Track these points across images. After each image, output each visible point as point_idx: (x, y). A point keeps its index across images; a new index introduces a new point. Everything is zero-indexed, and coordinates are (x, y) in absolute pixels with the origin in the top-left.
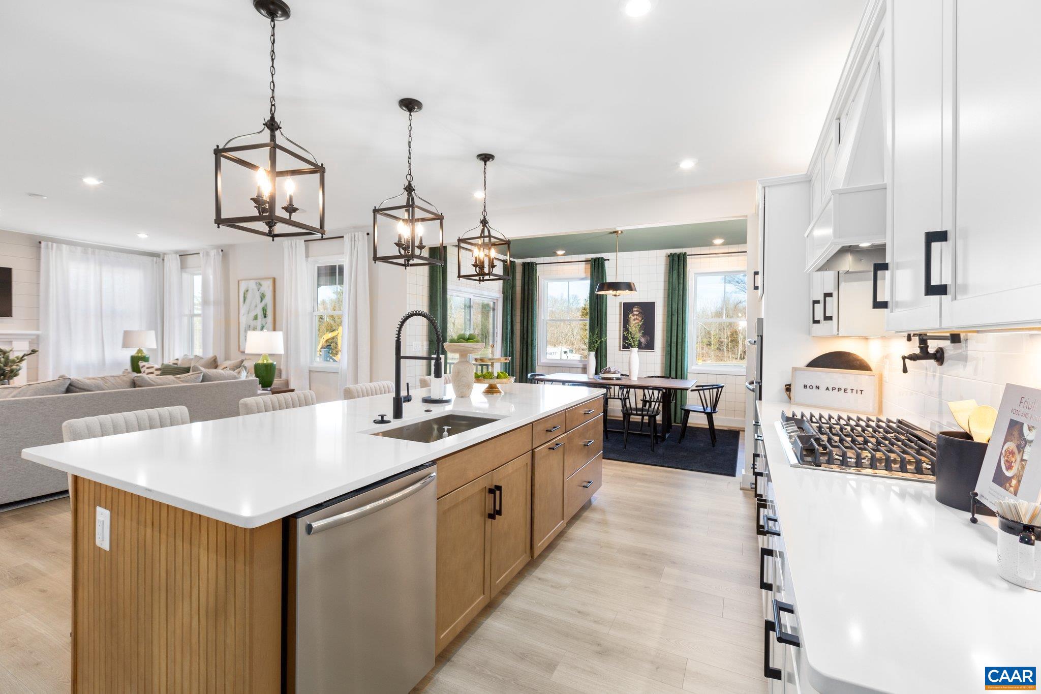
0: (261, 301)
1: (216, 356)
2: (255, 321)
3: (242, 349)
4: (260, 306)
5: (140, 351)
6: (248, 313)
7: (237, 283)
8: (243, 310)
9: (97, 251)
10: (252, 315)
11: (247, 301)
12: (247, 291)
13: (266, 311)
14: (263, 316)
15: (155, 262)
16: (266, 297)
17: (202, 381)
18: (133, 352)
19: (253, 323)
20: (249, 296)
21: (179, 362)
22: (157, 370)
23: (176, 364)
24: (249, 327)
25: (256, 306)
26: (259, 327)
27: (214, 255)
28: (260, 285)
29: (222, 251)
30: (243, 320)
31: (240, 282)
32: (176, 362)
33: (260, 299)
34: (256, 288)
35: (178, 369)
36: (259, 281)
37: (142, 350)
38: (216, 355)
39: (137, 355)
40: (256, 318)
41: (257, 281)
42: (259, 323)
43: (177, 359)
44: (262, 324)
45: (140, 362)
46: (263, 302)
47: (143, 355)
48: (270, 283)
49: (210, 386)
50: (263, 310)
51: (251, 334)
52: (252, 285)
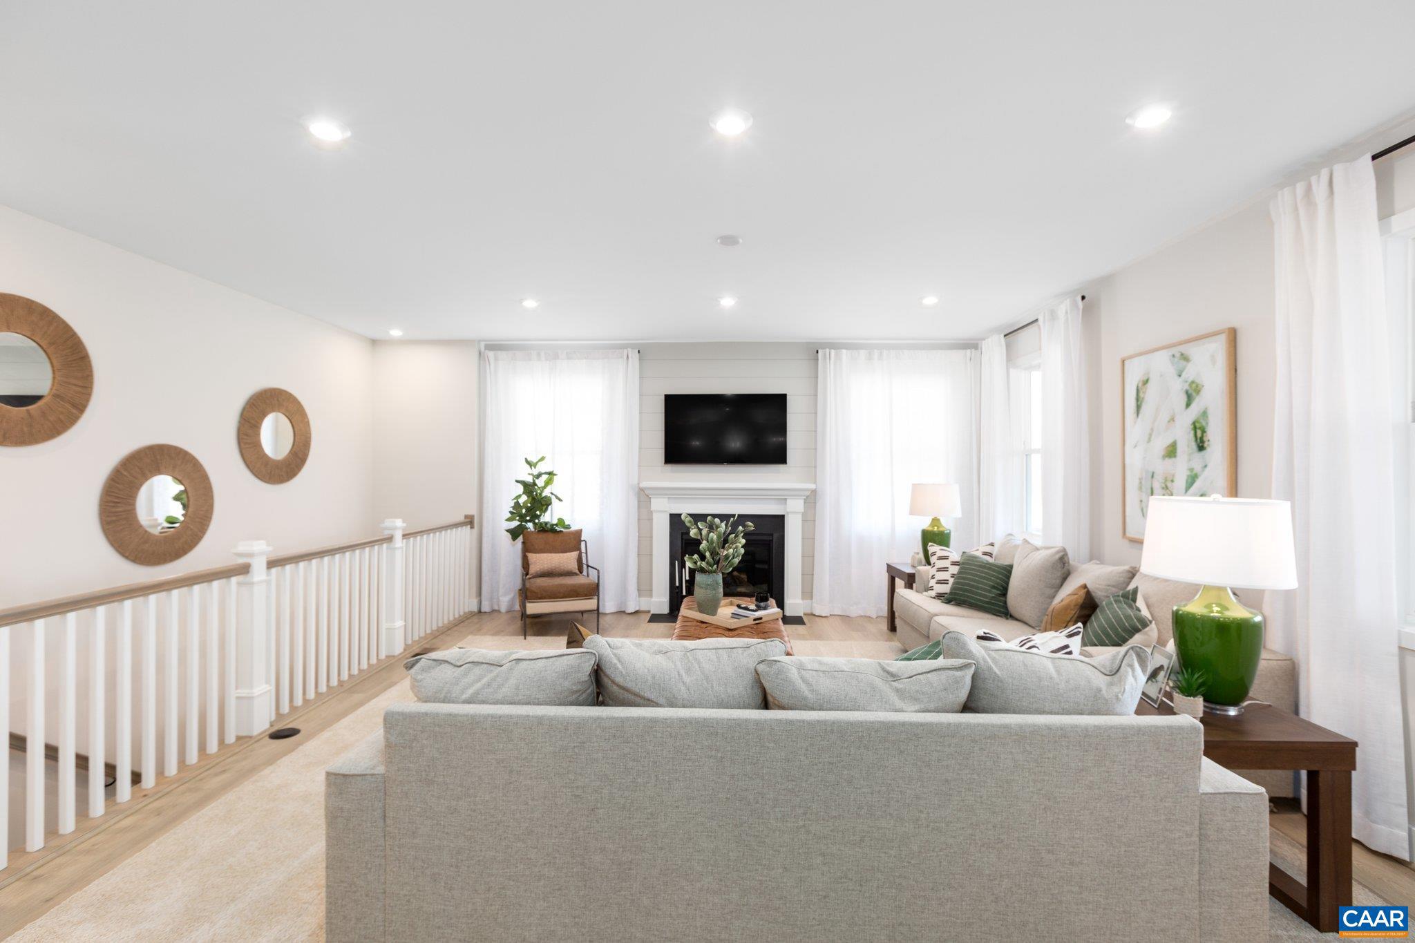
0: (1188, 405)
1: (1064, 550)
2: (1169, 461)
3: (1131, 533)
4: (1187, 418)
5: (936, 521)
6: (1149, 440)
7: (1119, 364)
8: (1136, 430)
9: (885, 352)
10: (1161, 444)
11: (1147, 408)
12: (1146, 382)
13: (1204, 431)
14: (1194, 446)
15: (968, 359)
16: (1203, 393)
17: (967, 708)
18: (925, 523)
19: (1161, 467)
20: (1151, 394)
21: (995, 551)
22: (954, 563)
23: (990, 554)
24: (1153, 477)
25: (1172, 419)
26: (1181, 481)
27: (1067, 313)
28: (1185, 358)
29: (1083, 298)
30: (1135, 459)
31: (1126, 362)
32: (988, 549)
33: (1184, 399)
34: (1170, 370)
35: (989, 569)
36: (1182, 348)
37: (939, 520)
38: (1064, 546)
39: (930, 529)
40: (1171, 451)
41: (1175, 351)
42: (1180, 468)
43: (992, 545)
44: (1191, 470)
45: (930, 544)
46: (1194, 405)
47: (941, 529)
48: (1218, 347)
49: (992, 734)
50: (1195, 428)
51: (1159, 506)
52: (1161, 363)
